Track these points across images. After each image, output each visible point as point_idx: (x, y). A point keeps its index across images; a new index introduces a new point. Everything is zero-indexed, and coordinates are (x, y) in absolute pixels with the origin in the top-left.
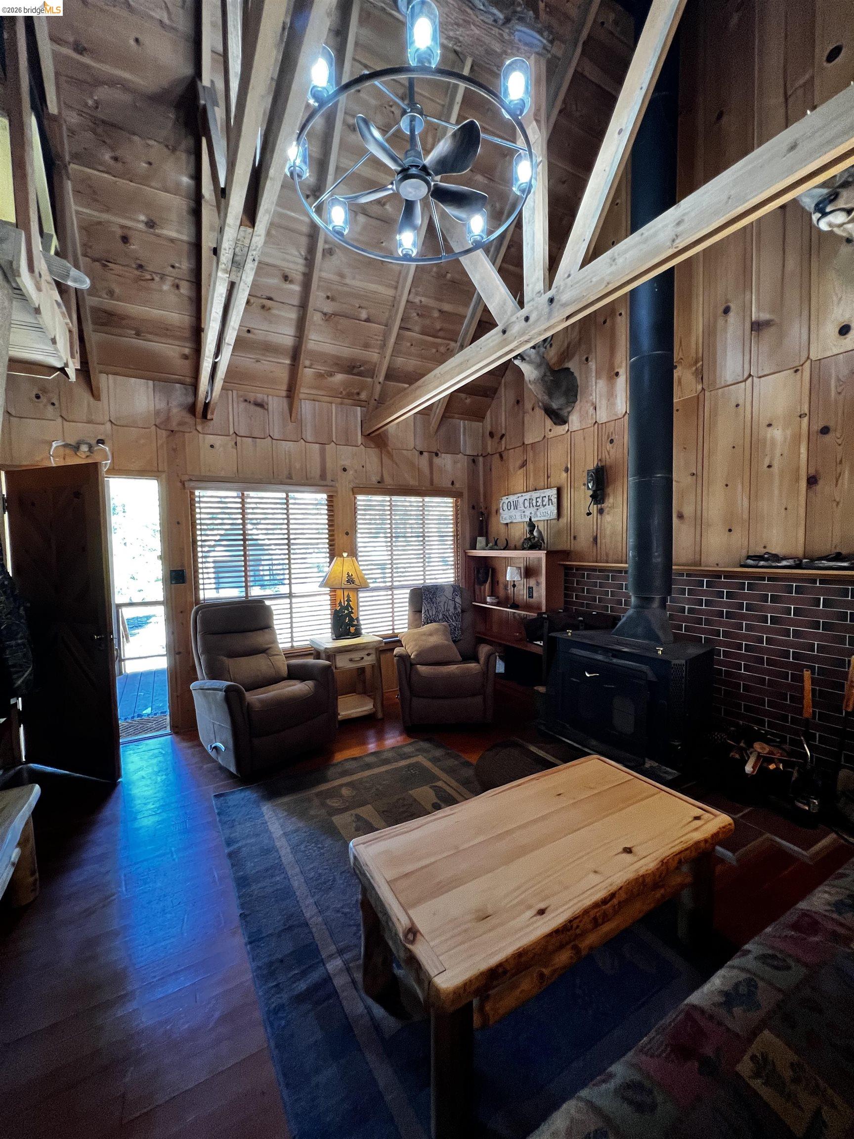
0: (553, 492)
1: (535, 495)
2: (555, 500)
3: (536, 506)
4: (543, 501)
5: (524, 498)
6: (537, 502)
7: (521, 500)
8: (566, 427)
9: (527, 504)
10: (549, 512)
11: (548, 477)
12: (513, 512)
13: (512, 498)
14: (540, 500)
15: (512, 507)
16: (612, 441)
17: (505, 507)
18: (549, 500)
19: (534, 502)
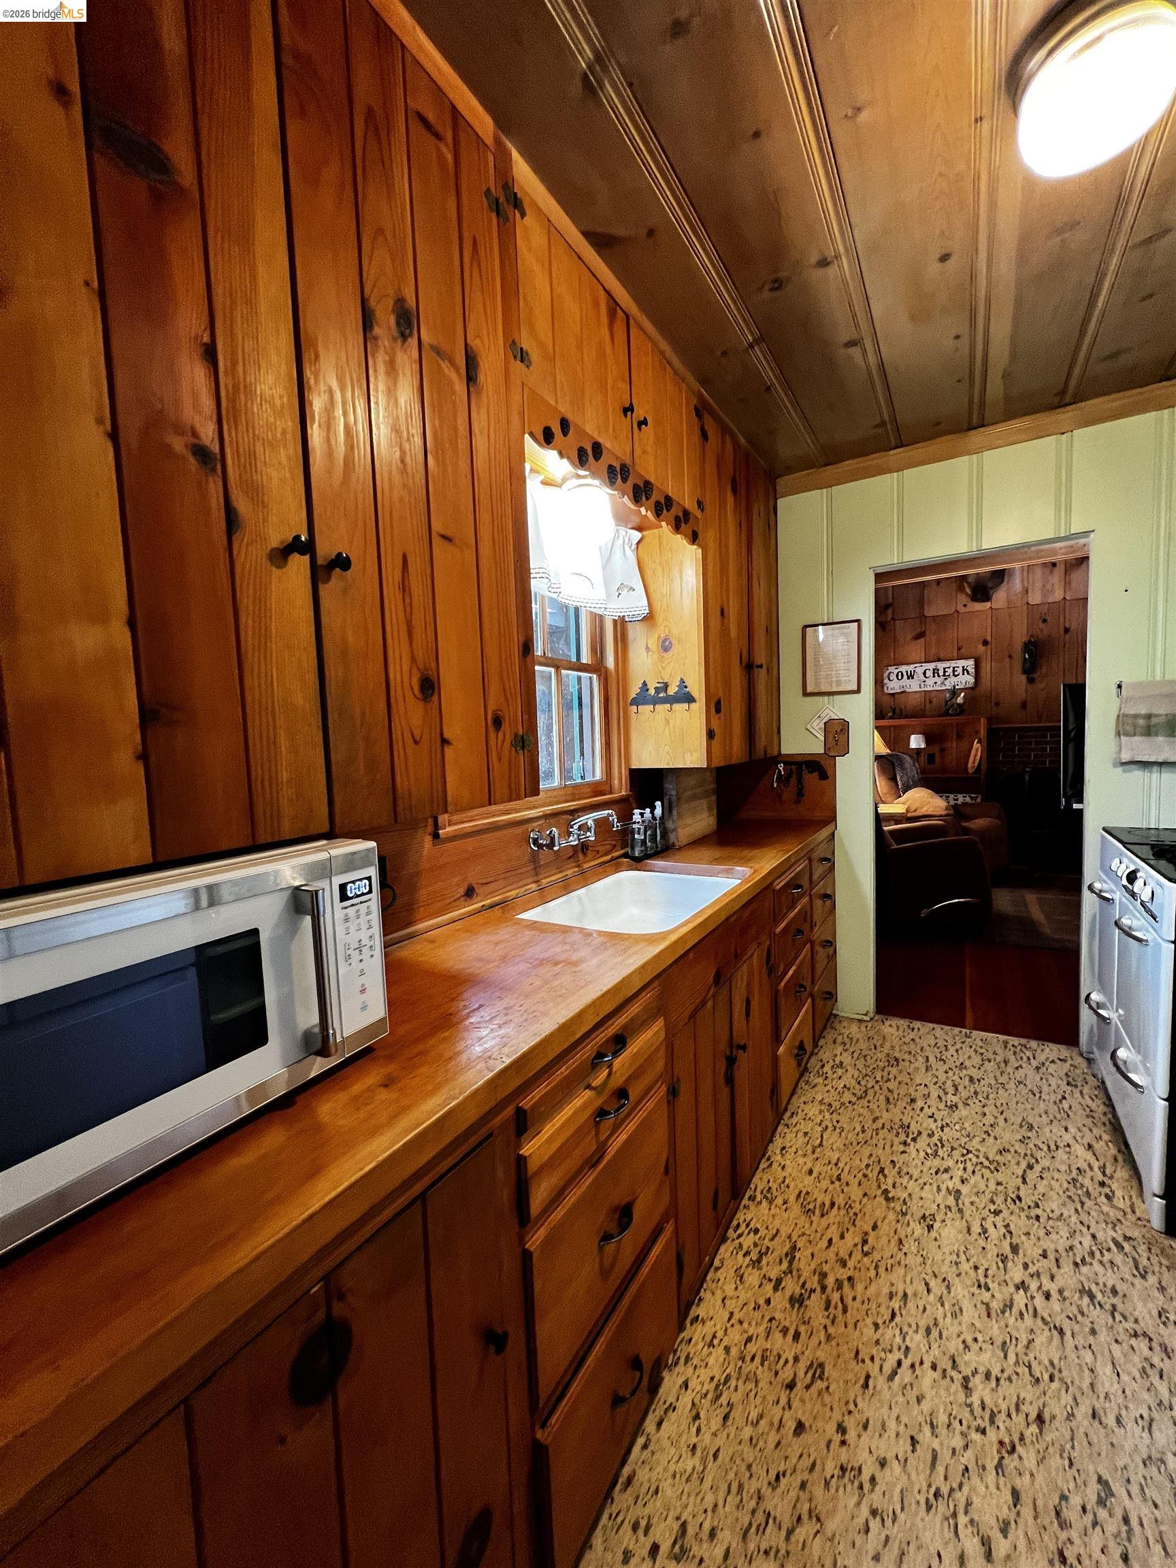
0: (970, 664)
1: (941, 665)
2: (971, 670)
3: (944, 675)
4: (954, 671)
5: (924, 669)
6: (945, 672)
7: (920, 670)
8: (988, 604)
9: (929, 673)
10: (964, 682)
11: (959, 649)
12: (905, 681)
13: (904, 669)
14: (950, 671)
15: (905, 677)
16: (1045, 621)
17: (893, 677)
18: (963, 670)
19: (941, 673)
